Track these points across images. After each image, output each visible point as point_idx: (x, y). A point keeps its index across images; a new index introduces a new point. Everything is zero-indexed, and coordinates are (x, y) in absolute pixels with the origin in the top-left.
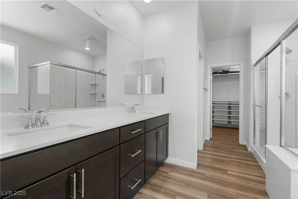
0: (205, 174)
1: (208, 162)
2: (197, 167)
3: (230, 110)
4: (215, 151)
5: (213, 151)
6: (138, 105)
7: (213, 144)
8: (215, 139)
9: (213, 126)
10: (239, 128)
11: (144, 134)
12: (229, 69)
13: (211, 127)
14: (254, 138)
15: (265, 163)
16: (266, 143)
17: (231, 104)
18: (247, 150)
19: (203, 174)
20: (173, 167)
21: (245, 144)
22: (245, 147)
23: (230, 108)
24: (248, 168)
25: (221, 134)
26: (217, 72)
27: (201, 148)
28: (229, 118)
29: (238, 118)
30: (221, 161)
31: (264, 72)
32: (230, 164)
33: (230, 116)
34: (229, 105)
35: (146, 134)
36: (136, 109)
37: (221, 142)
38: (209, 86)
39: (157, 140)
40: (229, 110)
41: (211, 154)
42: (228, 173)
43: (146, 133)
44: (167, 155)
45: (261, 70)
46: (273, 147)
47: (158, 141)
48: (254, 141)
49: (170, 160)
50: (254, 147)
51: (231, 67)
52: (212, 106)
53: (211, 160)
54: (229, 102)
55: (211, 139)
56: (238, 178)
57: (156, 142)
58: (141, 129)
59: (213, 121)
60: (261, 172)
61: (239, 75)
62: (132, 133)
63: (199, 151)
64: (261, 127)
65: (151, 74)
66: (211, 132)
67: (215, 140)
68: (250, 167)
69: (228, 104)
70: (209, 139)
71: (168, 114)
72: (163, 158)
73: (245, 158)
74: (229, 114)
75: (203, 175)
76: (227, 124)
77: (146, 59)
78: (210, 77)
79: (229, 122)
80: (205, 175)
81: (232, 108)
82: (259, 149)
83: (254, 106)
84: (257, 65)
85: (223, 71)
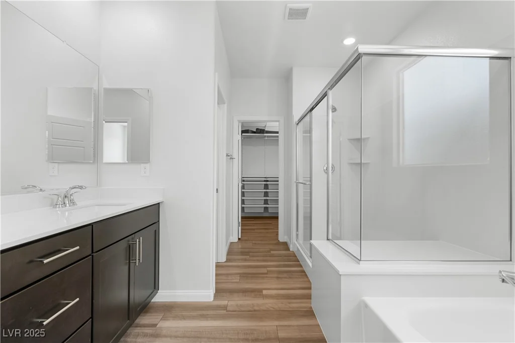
0: (227, 305)
1: (235, 283)
2: (216, 296)
3: (267, 191)
4: (245, 260)
5: (242, 260)
6: (81, 187)
7: (241, 248)
8: (246, 238)
9: (242, 218)
10: (278, 217)
11: (90, 255)
12: (266, 126)
13: (240, 220)
14: (297, 230)
15: (311, 265)
16: (311, 239)
17: (267, 181)
18: (289, 250)
19: (225, 308)
20: (169, 309)
21: (285, 241)
22: (285, 245)
23: (266, 187)
24: (290, 278)
25: (254, 229)
26: (248, 130)
27: (223, 259)
28: (266, 202)
29: (277, 201)
30: (254, 276)
31: (308, 136)
32: (267, 277)
33: (267, 200)
34: (265, 183)
35: (94, 254)
36: (75, 197)
37: (254, 242)
38: (236, 152)
39: (129, 262)
40: (265, 191)
41: (238, 267)
42: (263, 295)
43: (96, 252)
44: (156, 287)
45: (305, 132)
46: (319, 243)
47: (132, 265)
48: (297, 235)
49: (162, 296)
50: (297, 244)
51: (268, 124)
52: (240, 185)
53: (239, 278)
54: (265, 178)
55: (239, 239)
56: (277, 299)
57: (127, 267)
58: (78, 247)
59: (243, 208)
60: (306, 279)
61: (278, 137)
62: (45, 261)
63: (218, 266)
64: (305, 213)
65: (126, 122)
66: (240, 228)
67: (246, 240)
68: (292, 275)
69: (265, 181)
70: (236, 240)
71: (159, 203)
72: (148, 295)
73: (286, 263)
74: (266, 189)
75: (224, 310)
76: (263, 212)
77: (108, 86)
78: (238, 137)
79: (266, 209)
80: (228, 309)
81: (270, 187)
82: (302, 245)
83: (297, 184)
84: (300, 124)
85: (257, 129)
